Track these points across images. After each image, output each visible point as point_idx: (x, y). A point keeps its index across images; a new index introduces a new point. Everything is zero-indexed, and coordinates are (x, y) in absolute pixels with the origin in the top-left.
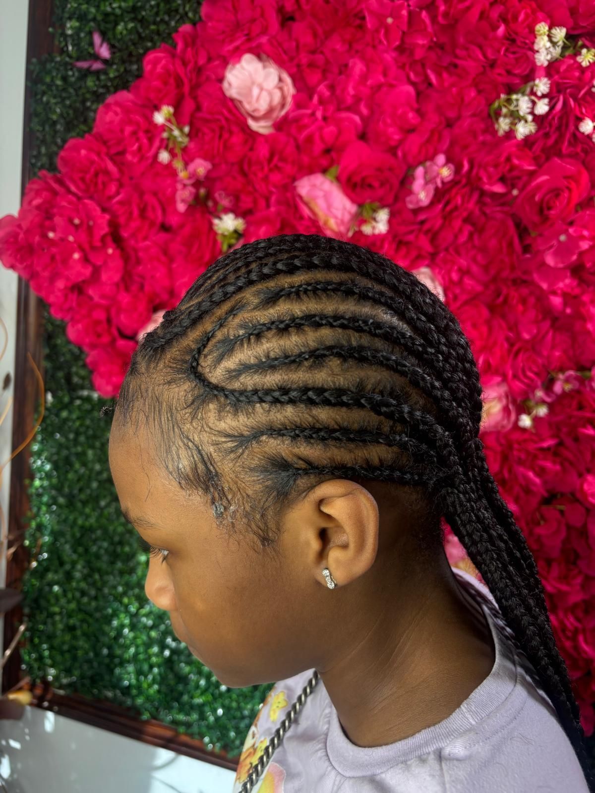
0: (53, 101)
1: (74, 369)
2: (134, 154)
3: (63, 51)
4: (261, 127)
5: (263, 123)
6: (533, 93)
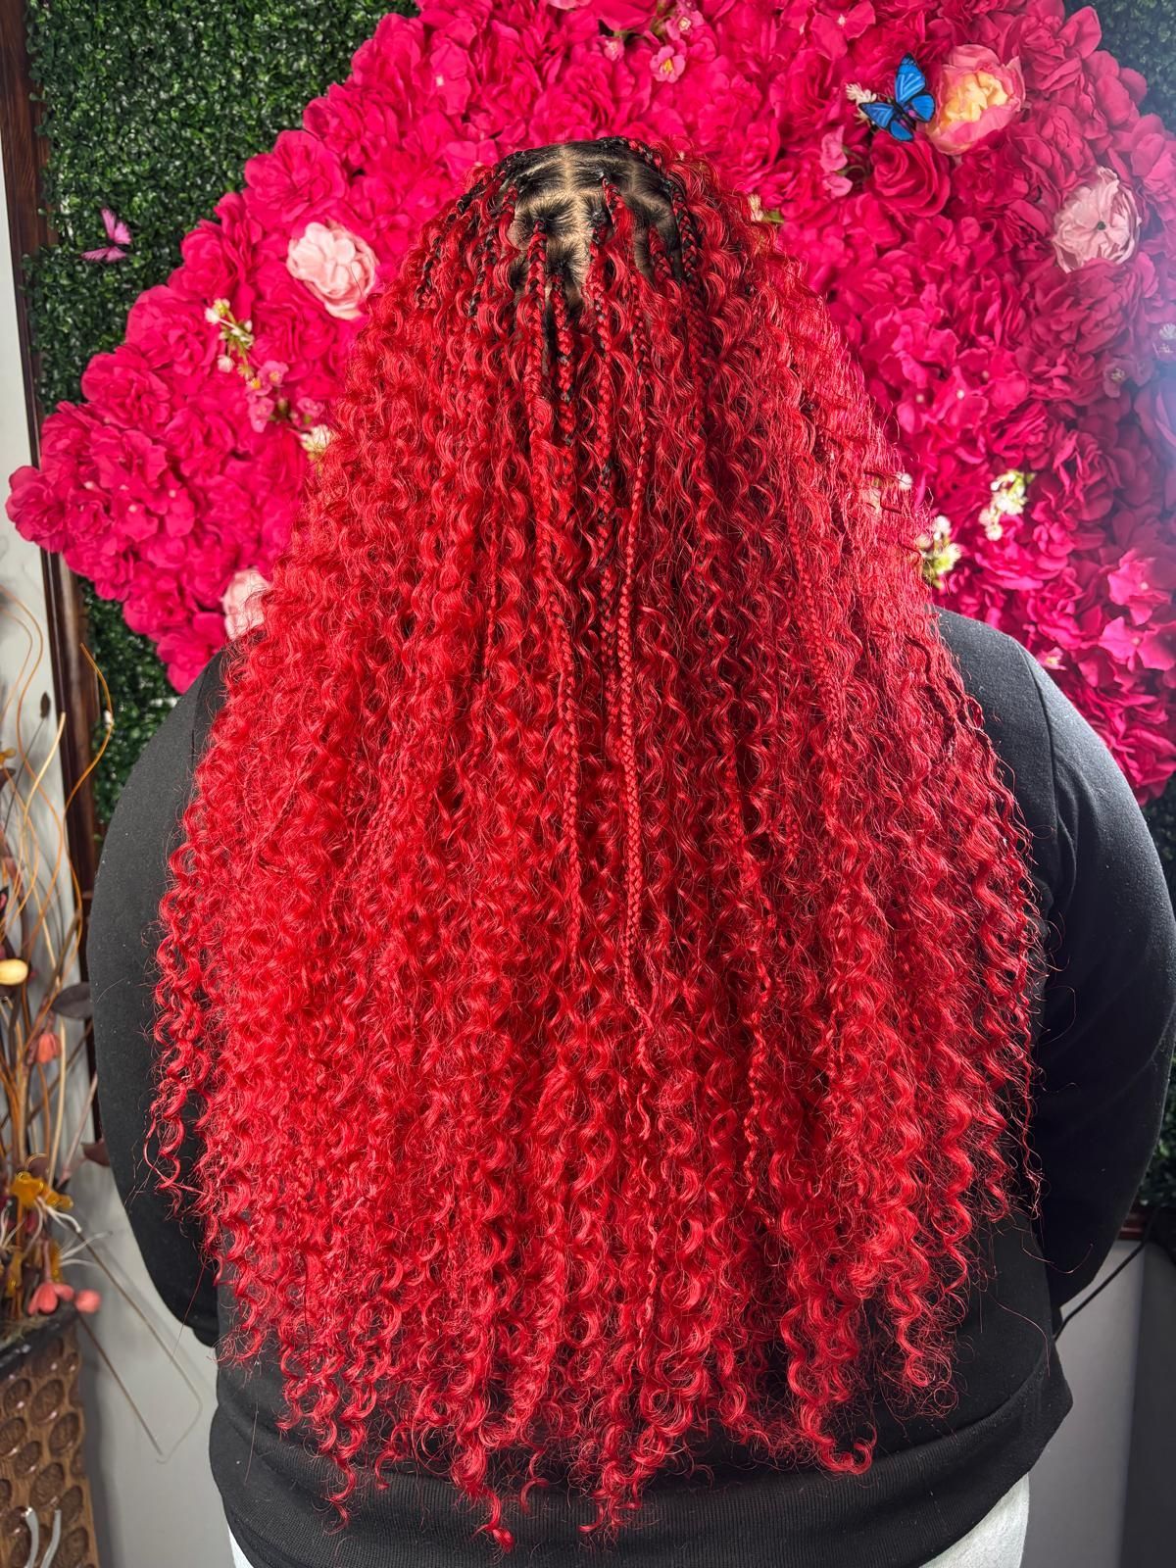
0: (61, 309)
1: (140, 669)
2: (184, 364)
3: (62, 240)
4: (345, 312)
5: (345, 306)
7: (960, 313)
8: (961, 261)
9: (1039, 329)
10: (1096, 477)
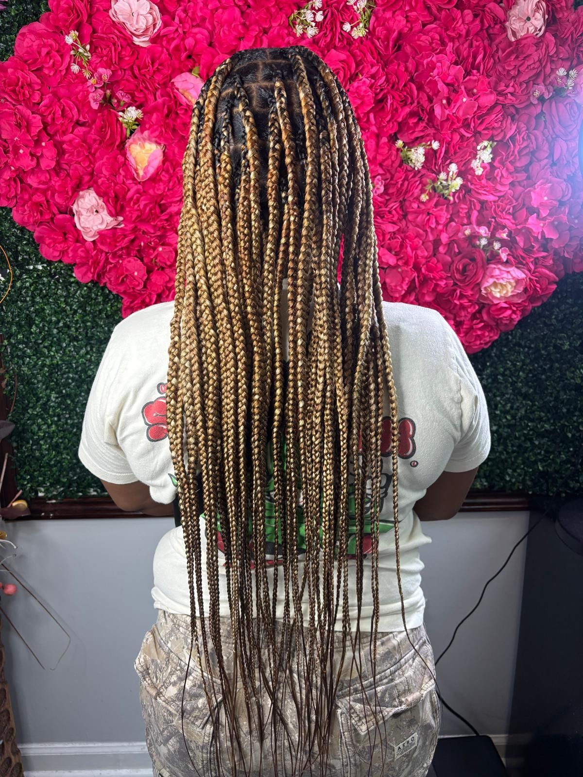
2: (49, 69)
4: (142, 42)
5: (143, 39)
6: (313, 8)
7: (463, 58)
8: (464, 32)
9: (500, 69)
10: (525, 144)
